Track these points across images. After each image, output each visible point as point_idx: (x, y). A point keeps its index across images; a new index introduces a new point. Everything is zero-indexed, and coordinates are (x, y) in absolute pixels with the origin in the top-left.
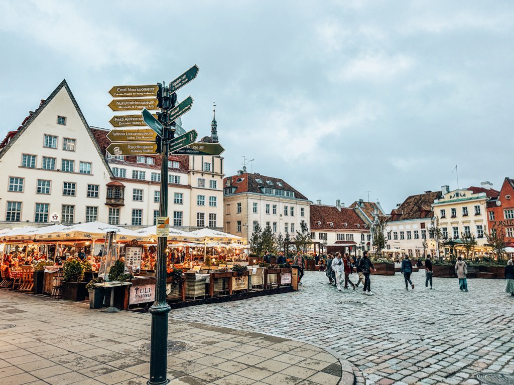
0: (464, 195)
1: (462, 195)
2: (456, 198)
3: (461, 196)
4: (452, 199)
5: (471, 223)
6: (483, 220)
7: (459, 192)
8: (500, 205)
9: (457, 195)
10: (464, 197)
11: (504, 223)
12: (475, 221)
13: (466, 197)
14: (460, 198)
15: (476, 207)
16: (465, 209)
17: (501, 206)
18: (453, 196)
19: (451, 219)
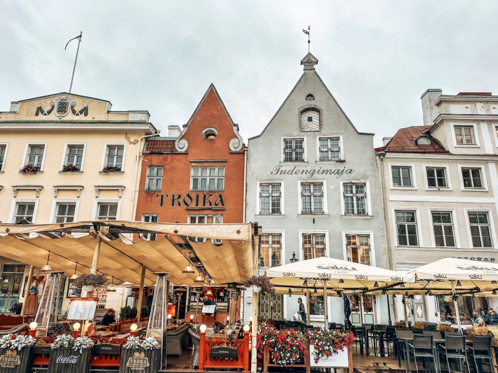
0: (85, 111)
1: (78, 109)
2: (54, 116)
3: (74, 112)
4: (41, 117)
5: (83, 195)
6: (123, 188)
7: (71, 101)
8: (183, 150)
9: (62, 108)
10: (82, 118)
11: (188, 201)
12: (100, 189)
13: (88, 118)
14: (70, 116)
15: (111, 147)
16: (75, 150)
17: (186, 154)
18: (46, 109)
19: (21, 176)
